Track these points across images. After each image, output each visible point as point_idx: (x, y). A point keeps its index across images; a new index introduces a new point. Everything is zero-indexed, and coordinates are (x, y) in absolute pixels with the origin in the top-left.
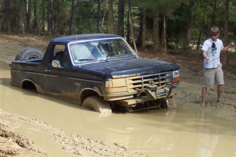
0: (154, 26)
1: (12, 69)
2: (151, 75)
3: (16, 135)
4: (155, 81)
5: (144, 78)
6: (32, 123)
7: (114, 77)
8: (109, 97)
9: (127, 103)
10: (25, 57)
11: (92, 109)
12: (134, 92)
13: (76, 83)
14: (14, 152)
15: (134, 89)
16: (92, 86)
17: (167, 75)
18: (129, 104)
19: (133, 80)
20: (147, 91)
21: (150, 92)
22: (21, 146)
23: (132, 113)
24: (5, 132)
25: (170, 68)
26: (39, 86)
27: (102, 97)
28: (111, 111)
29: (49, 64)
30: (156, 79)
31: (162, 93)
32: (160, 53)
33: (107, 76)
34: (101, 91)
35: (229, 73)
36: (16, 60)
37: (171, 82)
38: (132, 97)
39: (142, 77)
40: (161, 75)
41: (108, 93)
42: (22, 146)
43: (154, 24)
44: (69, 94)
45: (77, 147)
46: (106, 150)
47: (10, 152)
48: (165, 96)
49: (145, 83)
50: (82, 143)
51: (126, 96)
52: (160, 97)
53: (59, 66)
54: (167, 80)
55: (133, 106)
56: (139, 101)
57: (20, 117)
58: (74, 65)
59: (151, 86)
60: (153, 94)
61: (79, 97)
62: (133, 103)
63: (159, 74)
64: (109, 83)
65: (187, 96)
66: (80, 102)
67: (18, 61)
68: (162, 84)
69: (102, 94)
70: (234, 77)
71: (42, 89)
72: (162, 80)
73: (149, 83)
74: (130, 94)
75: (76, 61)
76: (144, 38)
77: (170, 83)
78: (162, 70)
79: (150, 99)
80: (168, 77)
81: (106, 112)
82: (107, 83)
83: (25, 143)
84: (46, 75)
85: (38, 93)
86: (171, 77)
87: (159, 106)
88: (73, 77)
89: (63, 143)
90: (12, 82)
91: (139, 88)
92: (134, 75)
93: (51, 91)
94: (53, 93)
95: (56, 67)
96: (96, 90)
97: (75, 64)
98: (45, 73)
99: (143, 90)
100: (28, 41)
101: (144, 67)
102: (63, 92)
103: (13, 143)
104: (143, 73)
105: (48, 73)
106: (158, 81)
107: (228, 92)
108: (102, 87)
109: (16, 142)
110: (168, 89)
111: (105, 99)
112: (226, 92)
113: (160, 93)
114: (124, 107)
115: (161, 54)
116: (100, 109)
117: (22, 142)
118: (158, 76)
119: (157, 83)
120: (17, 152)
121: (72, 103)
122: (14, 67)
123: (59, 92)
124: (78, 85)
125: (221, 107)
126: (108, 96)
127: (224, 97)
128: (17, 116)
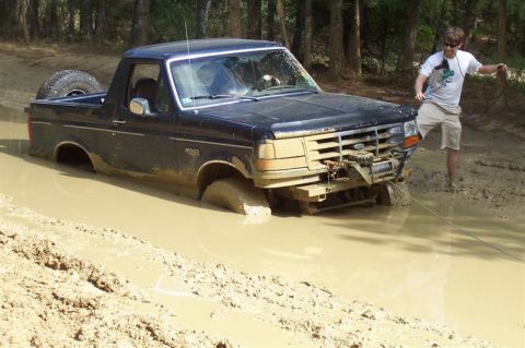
0: (333, 21)
1: (31, 119)
2: (359, 131)
3: (87, 265)
4: (366, 144)
5: (344, 138)
6: (107, 239)
7: (277, 135)
8: (266, 180)
9: (308, 192)
10: (60, 91)
11: (225, 206)
12: (322, 168)
13: (187, 150)
14: (93, 303)
15: (322, 161)
16: (226, 154)
17: (392, 131)
18: (311, 195)
19: (320, 142)
20: (349, 166)
21: (358, 167)
22: (103, 289)
23: (315, 214)
24: (59, 258)
25: (398, 116)
26: (98, 157)
27: (251, 180)
28: (269, 210)
29: (123, 107)
30: (368, 138)
31: (383, 171)
32: (346, 83)
33: (263, 134)
34: (248, 167)
35: (510, 126)
36: (38, 98)
37: (399, 145)
38: (317, 179)
39: (340, 134)
40: (380, 132)
41: (264, 171)
42: (105, 288)
43: (333, 15)
44: (171, 173)
45: (225, 290)
46: (292, 297)
47: (85, 303)
48: (390, 178)
49: (345, 147)
50: (233, 282)
51: (304, 177)
52: (381, 180)
53: (148, 112)
54: (393, 143)
55: (321, 200)
56: (333, 188)
57: (77, 224)
58: (182, 109)
59: (359, 156)
60: (364, 173)
61: (195, 181)
62: (318, 194)
63: (375, 129)
64: (267, 149)
65: (426, 177)
66: (197, 192)
67: (46, 101)
68: (382, 151)
69: (250, 173)
70: (521, 134)
71: (103, 163)
72: (382, 141)
73: (354, 149)
74: (312, 173)
75: (187, 100)
76: (309, 48)
77: (397, 148)
78: (383, 119)
79: (356, 185)
80: (394, 136)
81: (259, 213)
82: (262, 148)
83: (110, 282)
84: (114, 132)
85: (95, 172)
86: (400, 136)
87: (374, 201)
88: (180, 136)
89: (191, 281)
90: (32, 147)
91: (332, 159)
92: (323, 130)
93: (126, 169)
94: (130, 173)
95: (141, 113)
96: (236, 164)
97: (184, 107)
98: (113, 127)
99: (342, 163)
100: (40, 54)
101: (342, 113)
102: (156, 169)
103: (82, 282)
104: (341, 126)
105: (119, 127)
106: (372, 143)
107: (517, 169)
108: (251, 158)
109: (89, 280)
110: (395, 162)
111: (256, 185)
112: (511, 168)
113: (380, 171)
114: (297, 202)
115: (349, 85)
116: (246, 207)
117: (103, 279)
118: (372, 133)
119: (372, 148)
120: (101, 302)
121: (178, 194)
122: (35, 114)
123: (146, 171)
124: (194, 153)
125: (508, 201)
126: (264, 177)
127: (510, 180)
128: (72, 224)
